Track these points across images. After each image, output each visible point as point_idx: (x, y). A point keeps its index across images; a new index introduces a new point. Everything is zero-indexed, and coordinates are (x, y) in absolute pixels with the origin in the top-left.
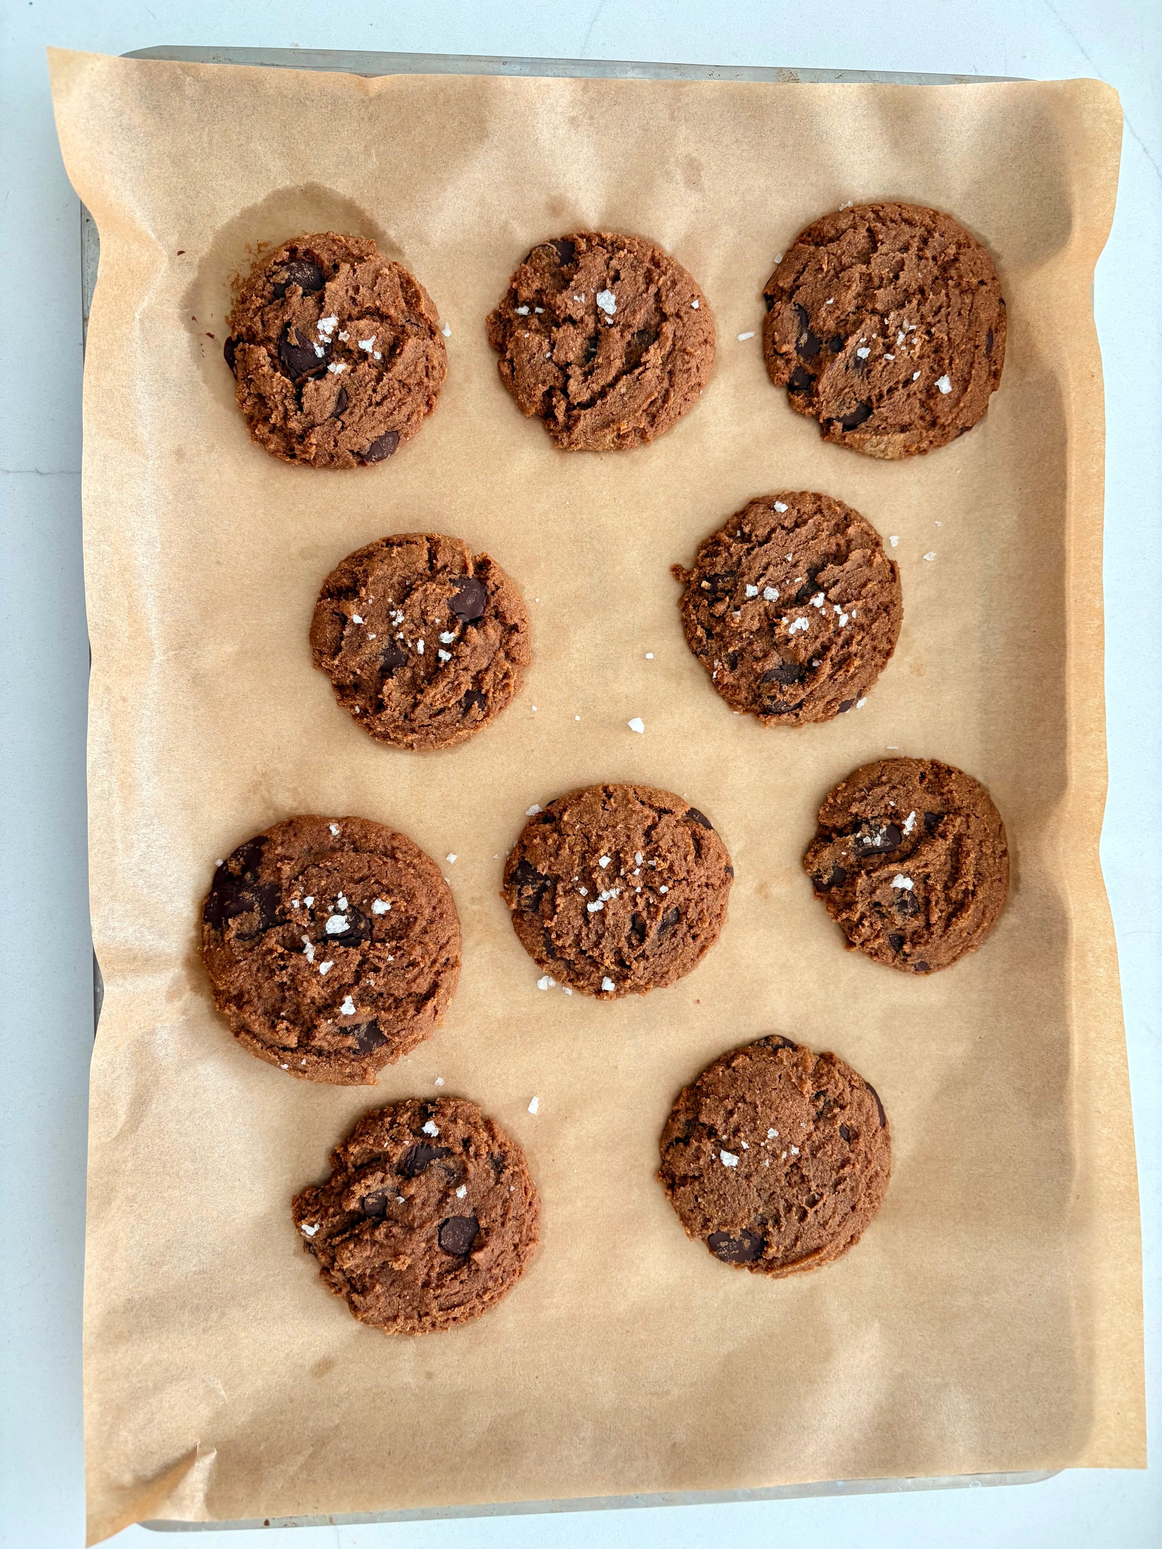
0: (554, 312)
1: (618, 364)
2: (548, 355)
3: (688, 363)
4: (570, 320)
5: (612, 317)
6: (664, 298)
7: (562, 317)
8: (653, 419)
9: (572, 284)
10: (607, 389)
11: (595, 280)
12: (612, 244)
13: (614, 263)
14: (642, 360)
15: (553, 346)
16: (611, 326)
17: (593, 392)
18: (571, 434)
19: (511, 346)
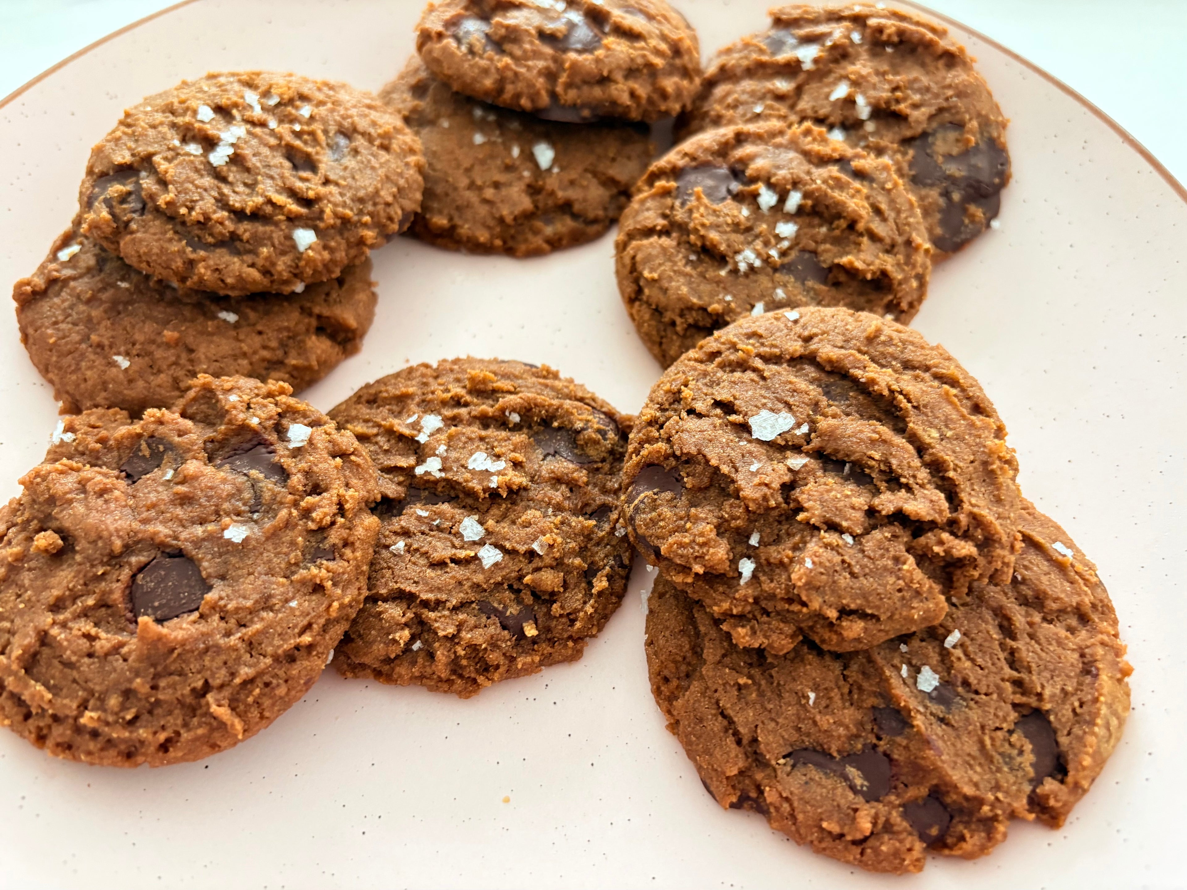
0: (769, 509)
1: (885, 431)
2: (849, 539)
3: (891, 339)
4: (788, 488)
5: (799, 425)
6: (777, 351)
7: (780, 499)
8: (978, 409)
9: (725, 469)
10: (927, 458)
11: (726, 436)
12: (663, 410)
13: (699, 406)
14: (886, 393)
15: (833, 527)
16: (812, 430)
17: (929, 482)
18: (999, 541)
19: (816, 604)
